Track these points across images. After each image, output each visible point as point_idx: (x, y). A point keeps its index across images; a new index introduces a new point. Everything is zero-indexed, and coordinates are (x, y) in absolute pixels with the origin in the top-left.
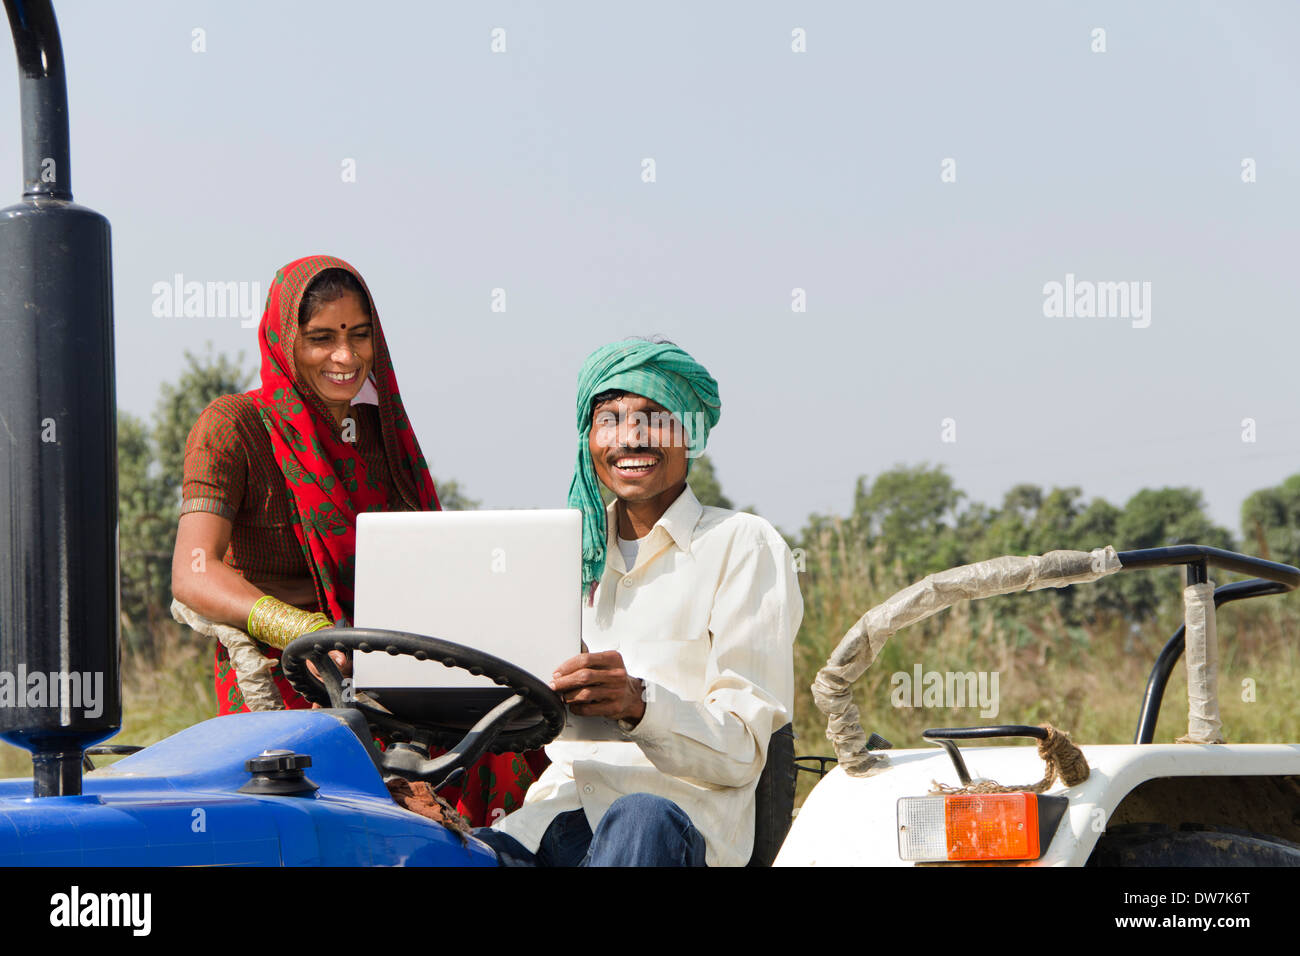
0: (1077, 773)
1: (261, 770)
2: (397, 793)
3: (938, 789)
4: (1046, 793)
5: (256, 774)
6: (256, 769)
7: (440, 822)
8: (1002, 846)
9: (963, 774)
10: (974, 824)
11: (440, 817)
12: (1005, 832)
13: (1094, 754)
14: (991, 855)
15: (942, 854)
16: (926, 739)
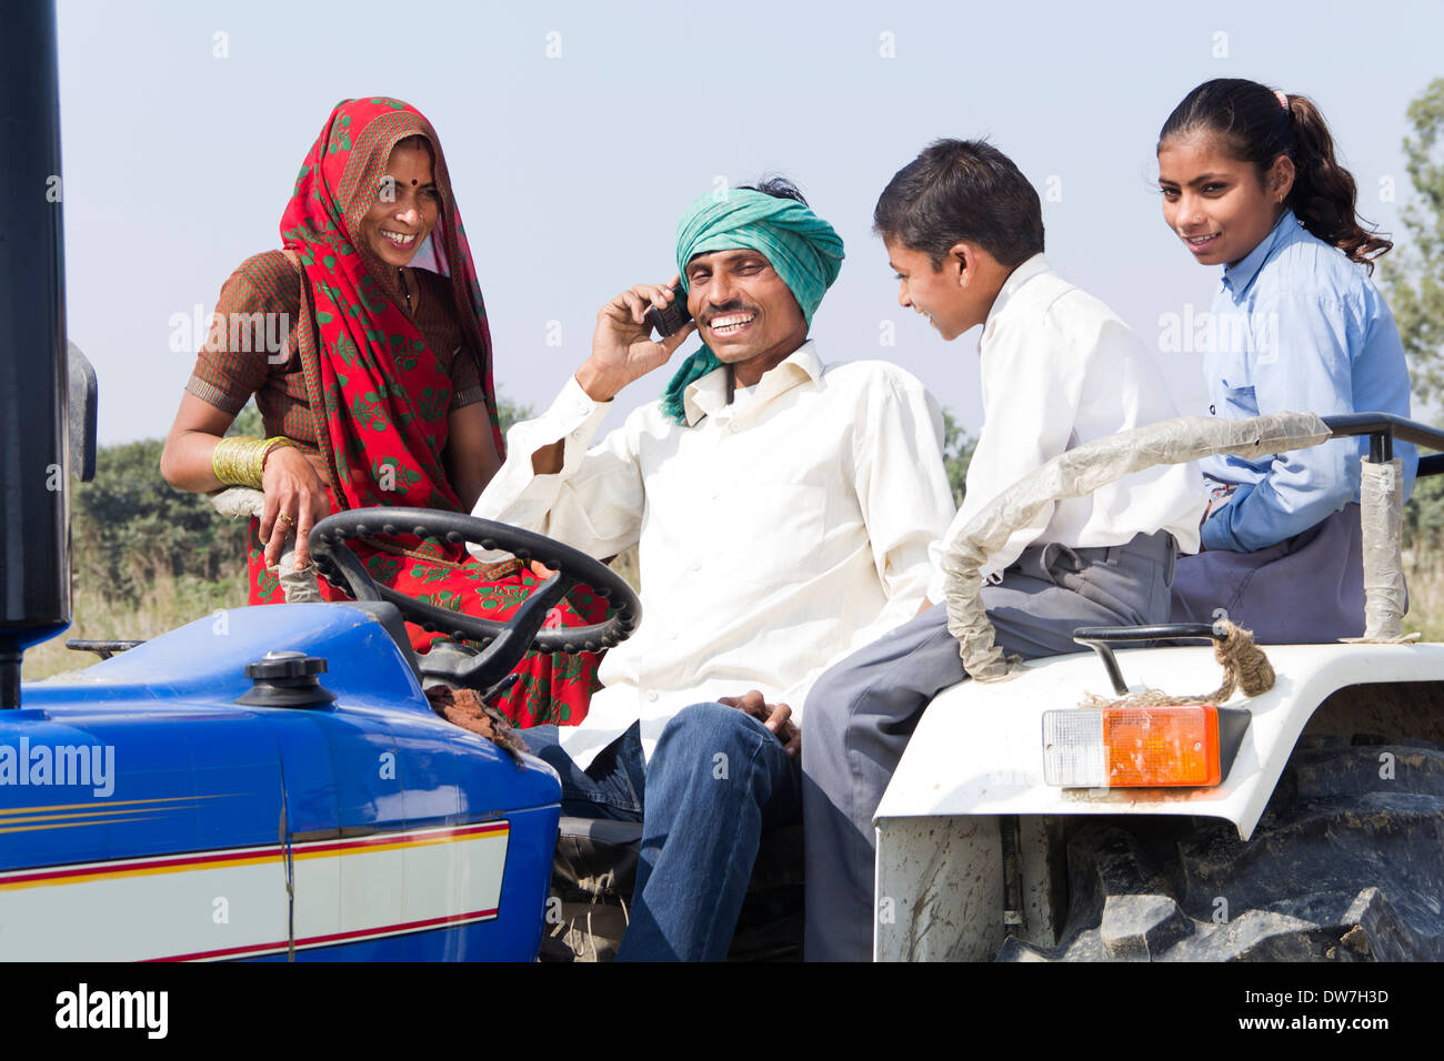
0: (1261, 680)
1: (264, 676)
2: (438, 702)
3: (1091, 701)
4: (1223, 705)
5: (258, 681)
6: (258, 675)
7: (489, 739)
8: (1173, 770)
9: (1119, 684)
10: (1139, 743)
11: (490, 733)
12: (1178, 753)
13: (1282, 658)
14: (1161, 781)
15: (1100, 778)
16: (1076, 640)
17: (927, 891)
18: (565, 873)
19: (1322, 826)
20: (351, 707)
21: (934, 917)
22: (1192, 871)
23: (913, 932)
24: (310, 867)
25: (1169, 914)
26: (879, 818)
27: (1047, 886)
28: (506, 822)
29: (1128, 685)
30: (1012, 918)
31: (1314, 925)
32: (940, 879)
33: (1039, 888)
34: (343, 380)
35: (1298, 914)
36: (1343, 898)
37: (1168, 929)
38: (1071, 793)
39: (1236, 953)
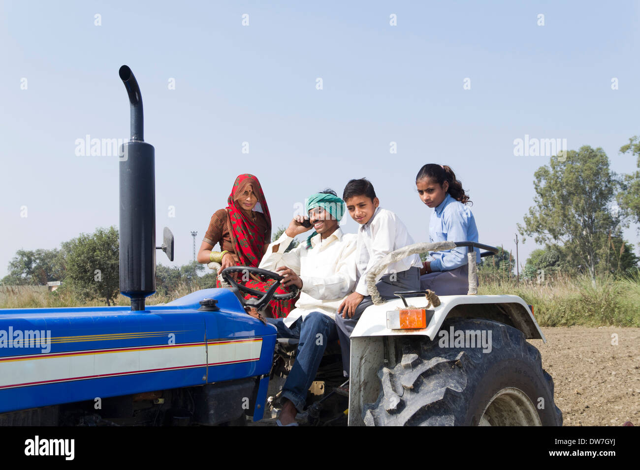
0: (437, 303)
2: (247, 310)
3: (399, 308)
4: (428, 309)
5: (202, 305)
8: (415, 324)
9: (406, 305)
10: (408, 318)
11: (258, 317)
12: (416, 321)
13: (442, 299)
14: (412, 327)
15: (399, 327)
16: (395, 295)
17: (364, 354)
18: (283, 351)
20: (224, 311)
21: (366, 361)
22: (421, 349)
23: (360, 364)
24: (211, 347)
25: (417, 358)
27: (395, 353)
28: (262, 338)
29: (409, 305)
30: (386, 361)
31: (449, 360)
32: (367, 352)
33: (392, 354)
34: (238, 236)
35: (446, 358)
36: (456, 354)
37: (416, 362)
38: (393, 330)
39: (431, 367)
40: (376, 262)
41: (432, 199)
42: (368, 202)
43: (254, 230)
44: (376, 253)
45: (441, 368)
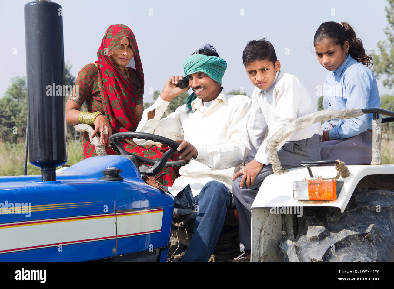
0: (346, 174)
1: (107, 173)
2: (145, 179)
3: (305, 179)
4: (337, 180)
5: (105, 174)
6: (106, 173)
7: (158, 188)
8: (325, 196)
9: (312, 175)
10: (317, 189)
12: (326, 192)
14: (322, 198)
15: (307, 198)
16: (301, 164)
17: (264, 226)
19: (361, 210)
20: (127, 181)
21: (265, 232)
22: (329, 220)
23: (260, 236)
25: (324, 231)
26: (252, 208)
28: (163, 209)
29: (314, 175)
30: (284, 233)
31: (359, 233)
32: (267, 223)
33: (290, 226)
34: (110, 96)
35: (355, 230)
36: (366, 227)
37: (324, 234)
38: (300, 201)
39: (340, 240)
40: (278, 130)
41: (332, 63)
42: (271, 66)
43: (127, 90)
44: (279, 119)
45: (350, 240)
